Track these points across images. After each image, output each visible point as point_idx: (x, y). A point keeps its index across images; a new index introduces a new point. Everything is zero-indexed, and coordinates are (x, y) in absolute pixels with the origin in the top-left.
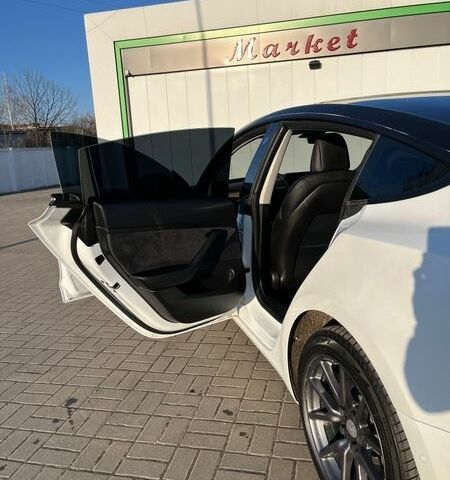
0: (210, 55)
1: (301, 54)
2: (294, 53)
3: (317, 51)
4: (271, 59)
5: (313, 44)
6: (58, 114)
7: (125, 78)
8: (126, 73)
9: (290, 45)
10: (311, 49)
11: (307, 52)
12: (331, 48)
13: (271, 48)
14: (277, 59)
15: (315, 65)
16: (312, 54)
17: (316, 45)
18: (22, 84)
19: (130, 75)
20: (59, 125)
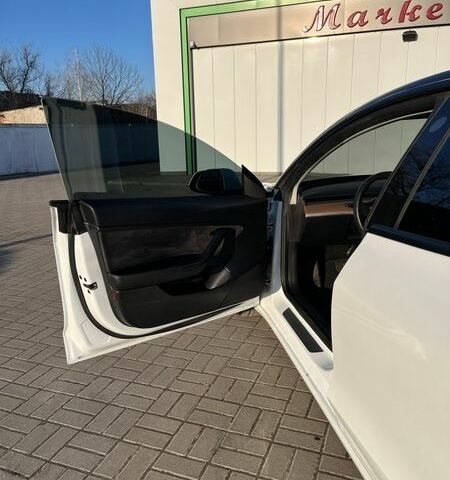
0: (285, 24)
1: (394, 23)
2: (385, 21)
3: (413, 19)
4: (357, 28)
5: (409, 10)
6: (125, 92)
7: (189, 50)
8: (191, 44)
9: (381, 12)
10: (407, 17)
11: (401, 20)
12: (430, 16)
13: (358, 16)
14: (365, 28)
15: (410, 37)
16: (407, 23)
17: (413, 12)
18: (92, 61)
19: (195, 47)
20: (125, 102)
